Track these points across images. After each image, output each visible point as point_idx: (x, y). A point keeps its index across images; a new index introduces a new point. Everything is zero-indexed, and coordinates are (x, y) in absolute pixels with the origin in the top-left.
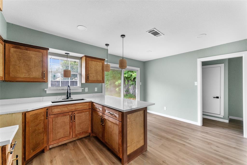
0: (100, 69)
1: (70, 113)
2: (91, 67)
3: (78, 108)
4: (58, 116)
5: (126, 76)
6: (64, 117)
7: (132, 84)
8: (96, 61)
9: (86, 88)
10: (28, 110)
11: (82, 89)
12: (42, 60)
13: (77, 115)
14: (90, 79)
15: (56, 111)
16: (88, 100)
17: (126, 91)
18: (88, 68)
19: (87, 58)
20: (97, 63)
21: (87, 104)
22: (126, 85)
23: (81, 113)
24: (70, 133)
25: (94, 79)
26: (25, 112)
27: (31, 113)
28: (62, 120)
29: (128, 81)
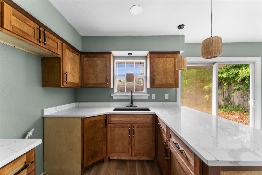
0: (171, 68)
1: (129, 125)
2: (158, 66)
3: (138, 121)
4: (116, 126)
5: (225, 76)
6: (123, 129)
7: (239, 89)
8: (165, 56)
9: (153, 95)
10: (85, 116)
11: (148, 96)
12: (106, 64)
13: (136, 130)
14: (156, 82)
15: (114, 120)
16: (152, 111)
17: (224, 100)
18: (153, 67)
19: (152, 55)
20: (166, 60)
21: (149, 117)
22: (224, 90)
23: (142, 127)
24: (129, 149)
25: (162, 83)
26: (83, 118)
27: (89, 120)
28: (120, 132)
29: (229, 84)
